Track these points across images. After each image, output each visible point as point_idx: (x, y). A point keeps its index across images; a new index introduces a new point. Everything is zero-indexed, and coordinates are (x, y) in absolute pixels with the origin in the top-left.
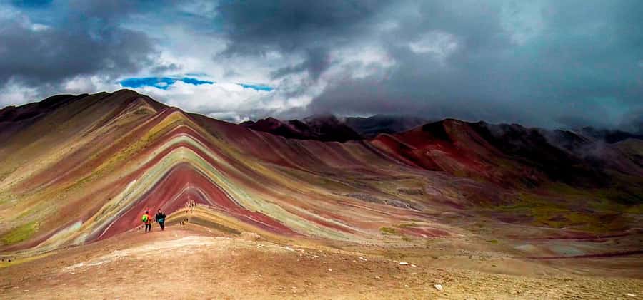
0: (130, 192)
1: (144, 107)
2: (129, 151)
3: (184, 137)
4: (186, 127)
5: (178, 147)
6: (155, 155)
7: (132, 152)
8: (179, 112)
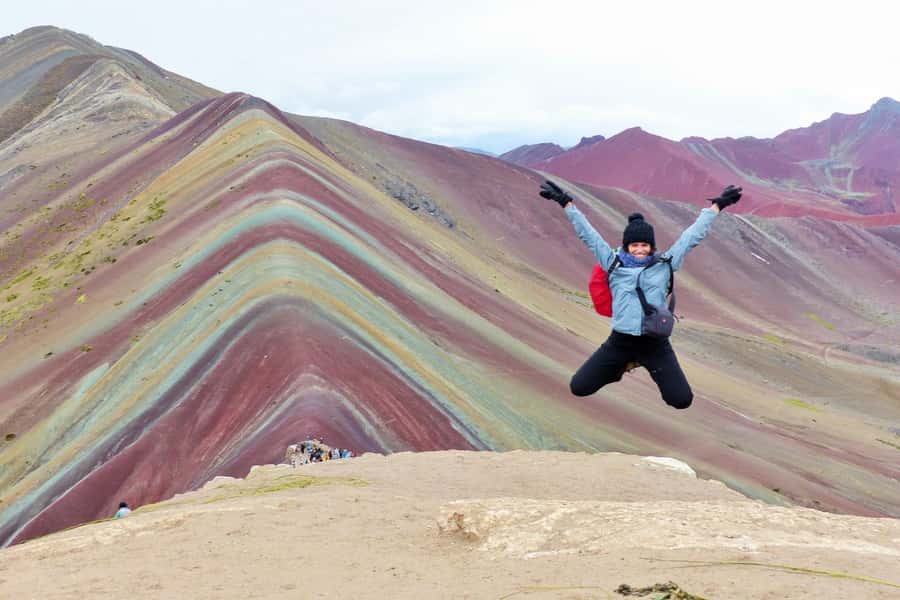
0: (86, 411)
1: (124, 94)
2: (80, 258)
3: (286, 205)
4: (295, 170)
5: (266, 240)
6: (180, 272)
7: (87, 261)
8: (259, 113)
